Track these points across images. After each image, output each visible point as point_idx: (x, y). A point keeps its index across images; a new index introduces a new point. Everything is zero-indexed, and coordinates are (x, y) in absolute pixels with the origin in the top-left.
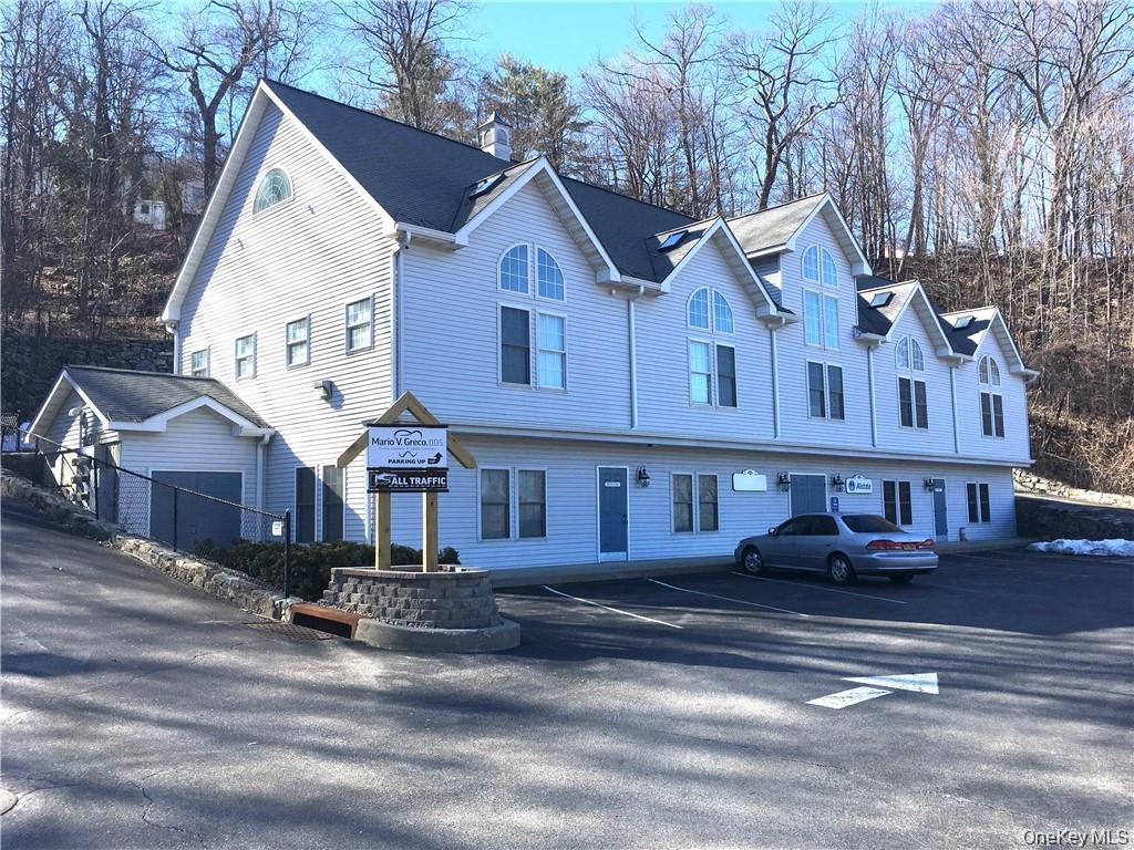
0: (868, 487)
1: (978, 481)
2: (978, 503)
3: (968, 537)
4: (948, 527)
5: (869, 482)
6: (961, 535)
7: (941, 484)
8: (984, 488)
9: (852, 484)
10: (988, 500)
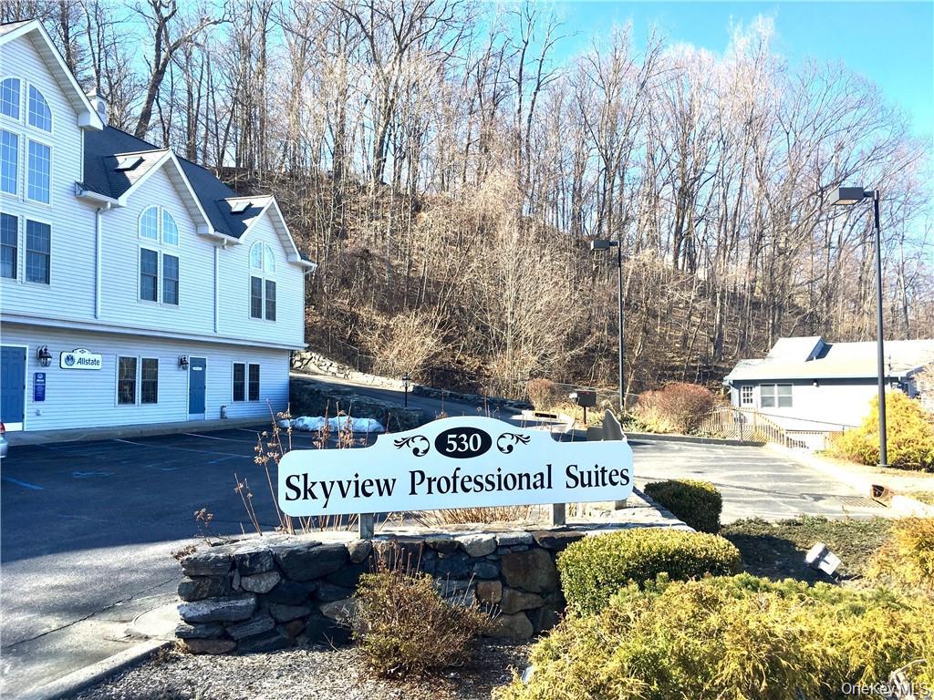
0: (95, 362)
1: (247, 361)
2: (246, 383)
3: (228, 415)
4: (206, 405)
5: (98, 357)
6: (222, 413)
7: (202, 363)
8: (255, 369)
9: (70, 359)
10: (258, 380)
